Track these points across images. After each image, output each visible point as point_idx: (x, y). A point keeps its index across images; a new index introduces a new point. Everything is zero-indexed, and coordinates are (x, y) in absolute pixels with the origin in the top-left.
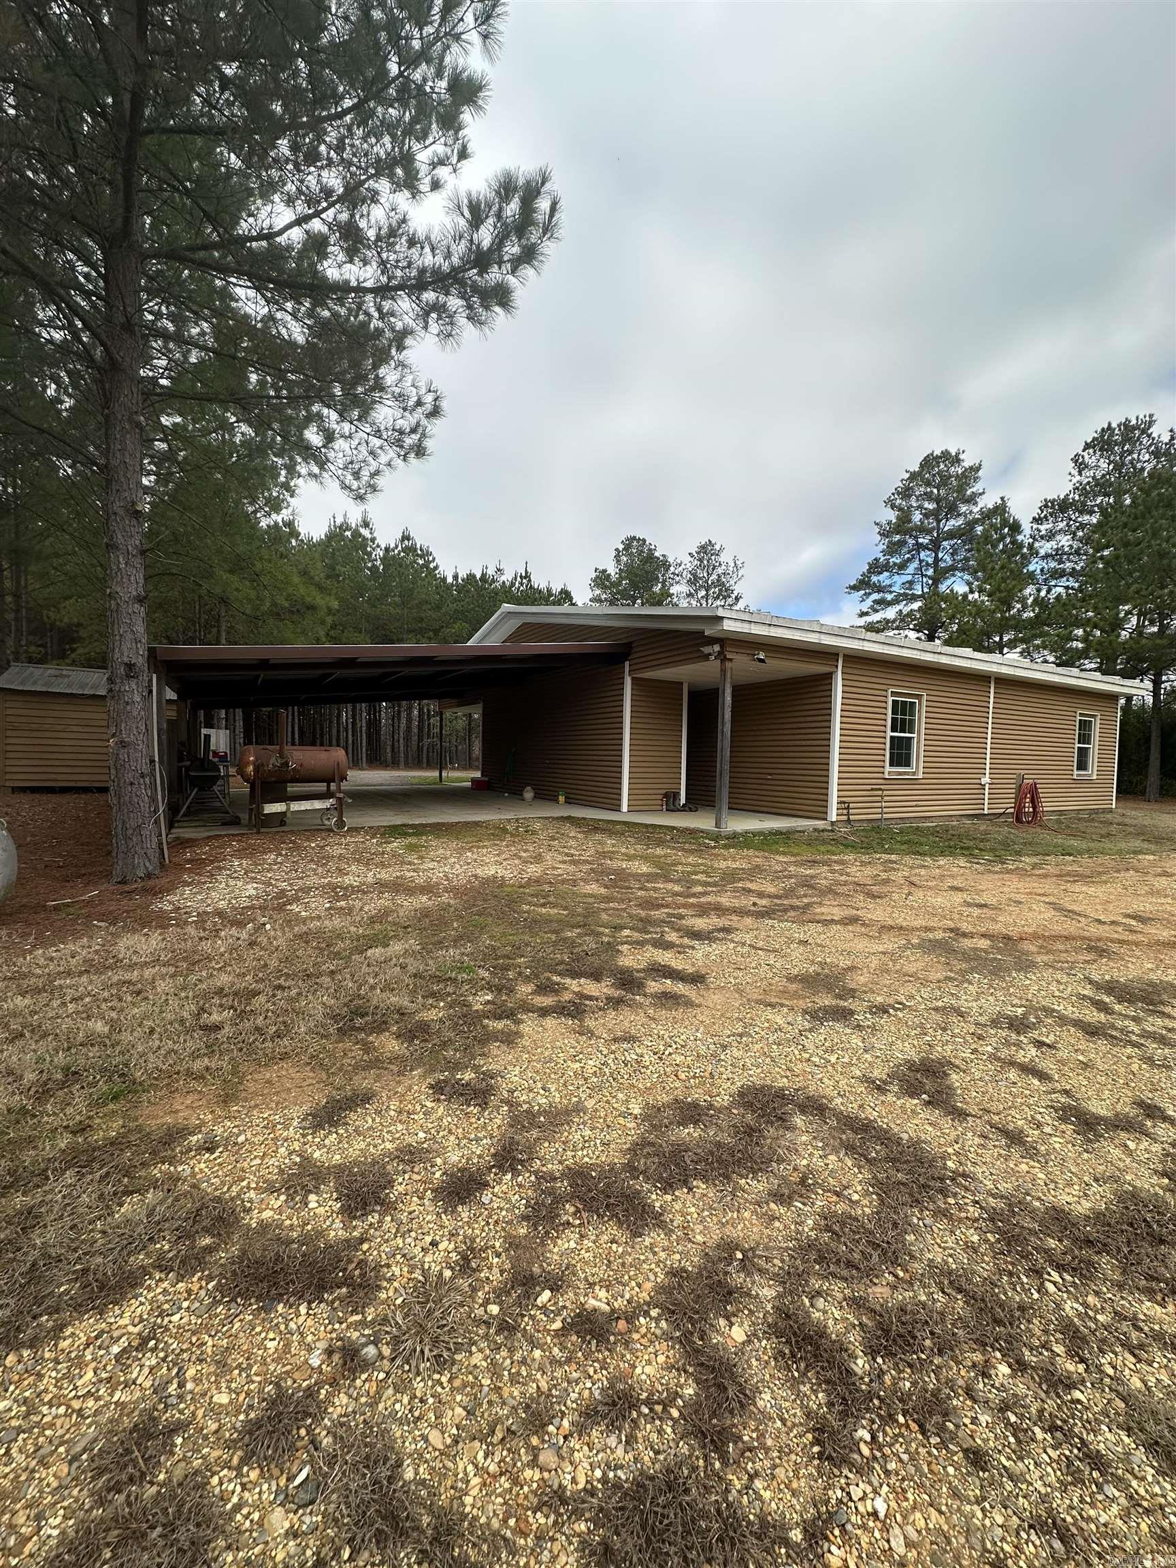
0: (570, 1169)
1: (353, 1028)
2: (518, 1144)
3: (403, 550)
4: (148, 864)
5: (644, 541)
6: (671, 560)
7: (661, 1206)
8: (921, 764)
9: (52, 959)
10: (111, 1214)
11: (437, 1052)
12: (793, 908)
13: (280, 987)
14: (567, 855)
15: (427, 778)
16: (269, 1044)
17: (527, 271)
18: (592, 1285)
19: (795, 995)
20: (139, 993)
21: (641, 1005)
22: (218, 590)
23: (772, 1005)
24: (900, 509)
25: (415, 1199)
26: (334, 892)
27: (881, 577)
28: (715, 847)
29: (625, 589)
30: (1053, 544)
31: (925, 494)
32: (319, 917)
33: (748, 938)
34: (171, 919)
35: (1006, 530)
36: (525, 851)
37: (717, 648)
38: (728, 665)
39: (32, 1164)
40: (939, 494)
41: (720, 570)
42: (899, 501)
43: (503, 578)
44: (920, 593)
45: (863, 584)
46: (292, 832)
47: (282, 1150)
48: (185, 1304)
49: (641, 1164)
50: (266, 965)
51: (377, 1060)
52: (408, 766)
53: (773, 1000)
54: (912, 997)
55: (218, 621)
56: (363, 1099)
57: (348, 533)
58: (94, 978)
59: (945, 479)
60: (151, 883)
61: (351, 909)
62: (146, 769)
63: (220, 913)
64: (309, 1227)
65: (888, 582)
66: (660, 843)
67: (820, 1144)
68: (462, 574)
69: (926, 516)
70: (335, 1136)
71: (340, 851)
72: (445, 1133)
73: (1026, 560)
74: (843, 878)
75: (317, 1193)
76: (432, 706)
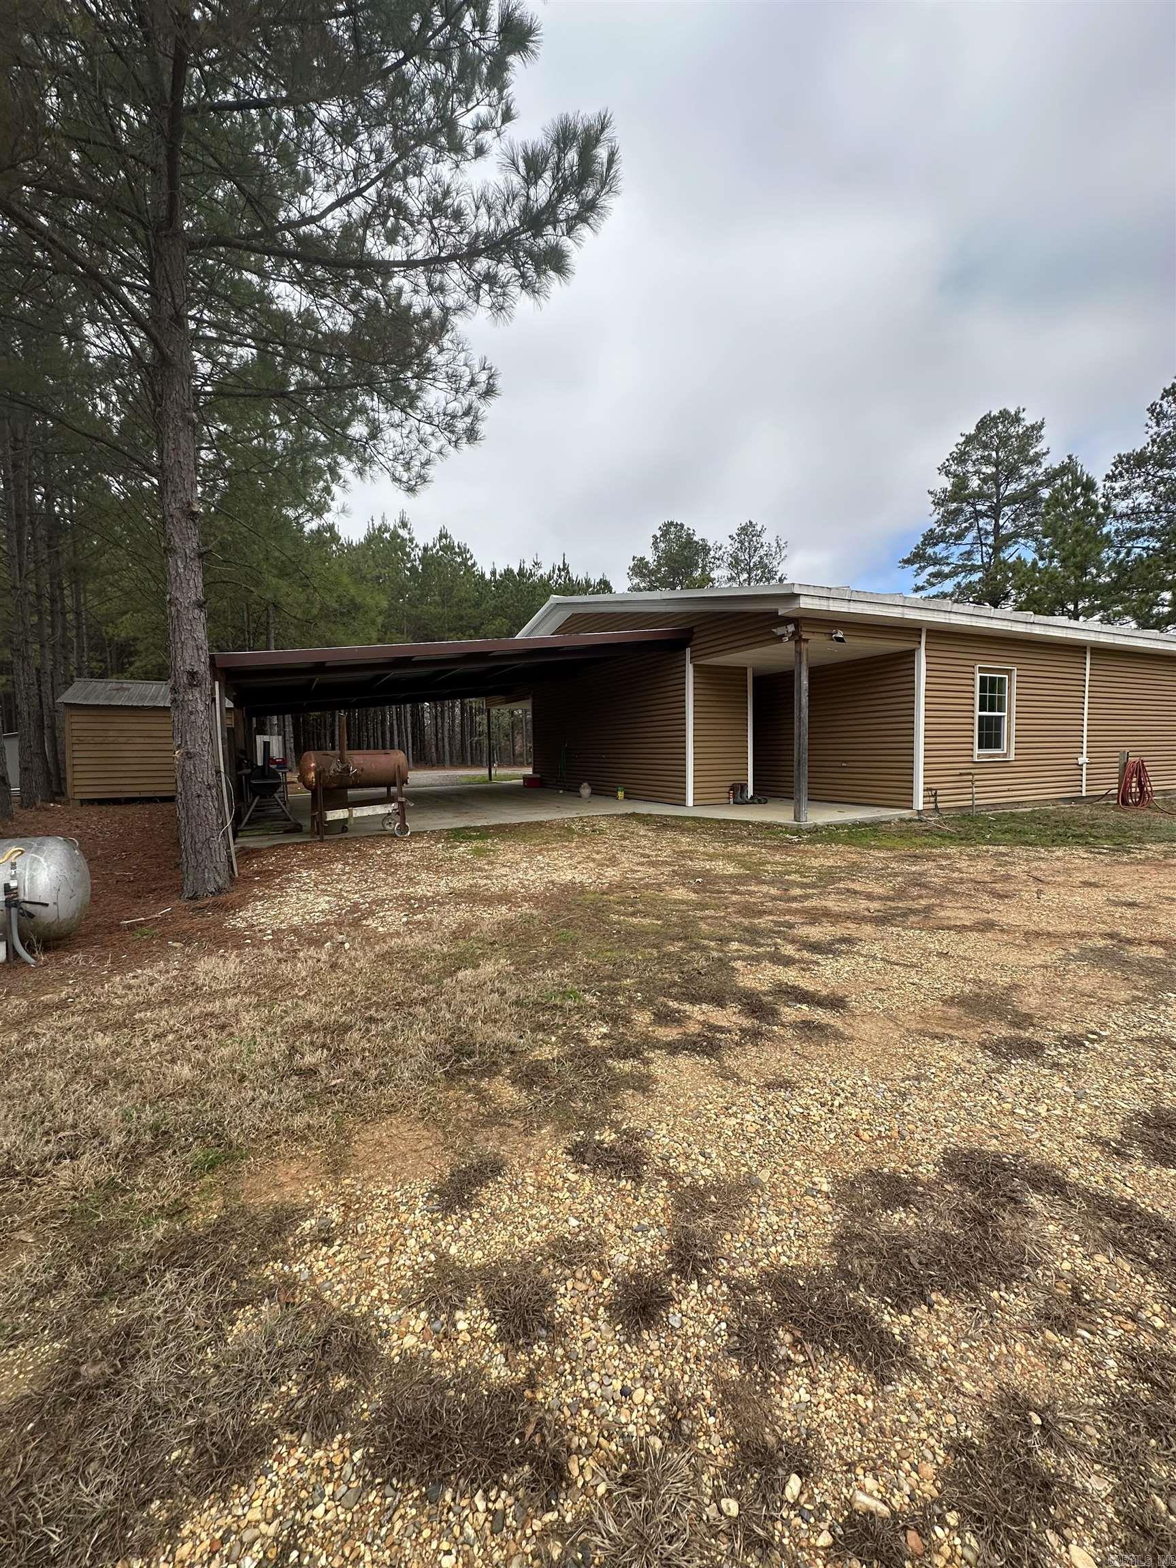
0: (767, 1274)
1: (461, 1071)
2: (694, 1236)
3: (441, 549)
4: (218, 878)
5: (682, 525)
6: (710, 544)
7: (901, 1334)
8: (1013, 745)
9: (130, 987)
10: (222, 1338)
11: (563, 1102)
12: (914, 912)
13: (371, 1020)
14: (643, 856)
15: (474, 777)
16: (371, 1093)
17: (583, 230)
18: (851, 1467)
19: (959, 1024)
20: (223, 1027)
21: (782, 1039)
22: (269, 596)
23: (935, 1036)
24: (955, 476)
25: (586, 1320)
26: (409, 904)
27: (937, 549)
28: (799, 843)
29: (664, 577)
30: (1129, 502)
31: (982, 457)
32: (398, 934)
33: (876, 948)
34: (245, 938)
35: (1079, 490)
36: (598, 853)
37: (791, 628)
38: (804, 646)
39: (126, 1262)
40: (998, 457)
41: (762, 552)
42: (954, 467)
43: (541, 572)
44: (980, 563)
45: (918, 558)
46: (356, 839)
47: (411, 1242)
48: (329, 1489)
49: (855, 1265)
50: (352, 992)
51: (496, 1113)
52: (453, 765)
53: (938, 1030)
54: (1103, 1025)
55: (267, 629)
56: (489, 1169)
57: (387, 535)
58: (175, 1010)
59: (1004, 441)
60: (222, 898)
61: (430, 924)
62: (212, 781)
63: (295, 930)
64: (463, 1363)
65: (944, 554)
66: (739, 840)
67: (1077, 1238)
68: (500, 570)
69: (984, 481)
70: (469, 1222)
71: (406, 859)
72: (601, 1218)
73: (1101, 520)
74: (956, 875)
75: (464, 1310)
76: (475, 703)
